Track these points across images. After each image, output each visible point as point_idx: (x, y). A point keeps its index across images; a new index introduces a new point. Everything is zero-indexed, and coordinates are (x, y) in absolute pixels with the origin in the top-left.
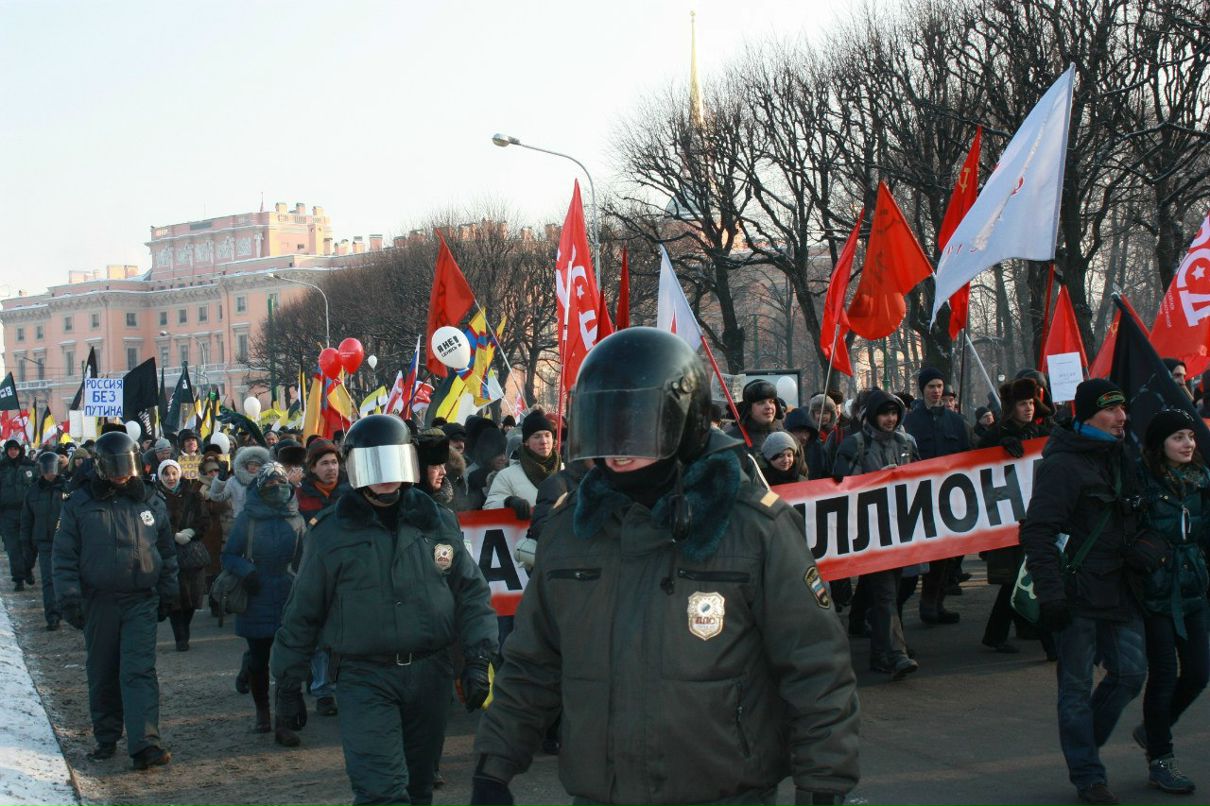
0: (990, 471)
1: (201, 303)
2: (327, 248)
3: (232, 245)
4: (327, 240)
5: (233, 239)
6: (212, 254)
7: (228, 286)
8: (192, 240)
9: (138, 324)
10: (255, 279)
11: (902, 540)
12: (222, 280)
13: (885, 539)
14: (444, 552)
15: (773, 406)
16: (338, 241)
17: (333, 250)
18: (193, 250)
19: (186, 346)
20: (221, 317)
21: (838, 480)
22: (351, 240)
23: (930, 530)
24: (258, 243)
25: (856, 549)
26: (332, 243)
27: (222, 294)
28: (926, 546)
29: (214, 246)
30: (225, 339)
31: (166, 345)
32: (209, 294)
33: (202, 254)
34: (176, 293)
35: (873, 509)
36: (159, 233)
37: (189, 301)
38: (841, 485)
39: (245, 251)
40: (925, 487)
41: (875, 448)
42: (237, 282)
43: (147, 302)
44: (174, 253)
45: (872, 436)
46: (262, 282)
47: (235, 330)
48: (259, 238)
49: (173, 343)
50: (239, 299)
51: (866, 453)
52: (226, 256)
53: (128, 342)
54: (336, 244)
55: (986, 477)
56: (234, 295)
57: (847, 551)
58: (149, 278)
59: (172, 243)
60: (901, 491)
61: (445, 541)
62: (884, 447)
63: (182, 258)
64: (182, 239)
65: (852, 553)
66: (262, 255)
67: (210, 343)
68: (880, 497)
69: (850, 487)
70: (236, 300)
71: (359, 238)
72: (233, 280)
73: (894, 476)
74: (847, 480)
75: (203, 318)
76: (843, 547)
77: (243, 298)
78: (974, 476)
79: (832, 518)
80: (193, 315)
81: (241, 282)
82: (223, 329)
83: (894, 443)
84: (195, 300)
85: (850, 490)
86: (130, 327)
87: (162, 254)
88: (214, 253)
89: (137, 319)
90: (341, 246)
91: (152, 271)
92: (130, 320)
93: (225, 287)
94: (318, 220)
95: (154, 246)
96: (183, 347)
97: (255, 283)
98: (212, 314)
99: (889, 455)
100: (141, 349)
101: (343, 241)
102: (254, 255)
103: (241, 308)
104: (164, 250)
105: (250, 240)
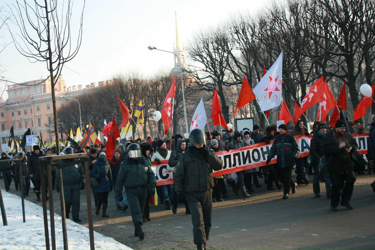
0: (262, 148)
1: (25, 109)
2: (65, 89)
3: (34, 90)
4: (64, 87)
5: (34, 88)
6: (28, 93)
7: (34, 103)
8: (21, 89)
9: (5, 116)
10: (42, 100)
11: (244, 164)
12: (32, 101)
13: (240, 164)
14: (146, 168)
15: (220, 137)
16: (68, 87)
17: (66, 90)
18: (22, 92)
19: (21, 122)
20: (32, 112)
21: (228, 151)
22: (72, 87)
23: (250, 162)
24: (43, 89)
25: (233, 166)
26: (66, 88)
27: (32, 105)
28: (249, 165)
29: (28, 90)
30: (33, 120)
31: (14, 122)
32: (28, 106)
33: (25, 93)
34: (17, 106)
35: (237, 157)
36: (10, 87)
37: (21, 108)
38: (229, 152)
39: (39, 91)
40: (248, 152)
41: (236, 145)
42: (36, 101)
43: (7, 109)
44: (15, 93)
45: (235, 142)
46: (45, 101)
47: (36, 116)
48: (43, 87)
49: (16, 122)
50: (37, 107)
51: (234, 146)
52: (32, 93)
53: (2, 122)
54: (68, 88)
55: (262, 149)
56: (36, 105)
57: (231, 167)
58: (8, 101)
59: (15, 90)
60: (243, 153)
61: (146, 166)
62: (238, 144)
63: (18, 94)
64: (18, 89)
65: (232, 167)
66: (44, 93)
67: (28, 121)
68: (238, 154)
69: (231, 152)
70: (36, 107)
71: (74, 86)
72: (35, 101)
73: (241, 150)
74: (230, 151)
75: (26, 113)
76: (230, 166)
77: (39, 106)
78: (259, 149)
79: (227, 159)
80: (22, 113)
81: (38, 101)
82: (32, 117)
83: (240, 143)
84: (23, 108)
85: (231, 153)
86: (2, 117)
87: (11, 94)
88: (29, 93)
89: (4, 114)
90: (69, 89)
91: (8, 99)
92: (2, 115)
93: (33, 103)
94: (61, 81)
95: (9, 91)
96: (19, 123)
97: (42, 101)
98: (29, 112)
99: (240, 146)
100: (6, 124)
101: (70, 87)
102: (41, 93)
103: (38, 110)
104: (12, 92)
105: (40, 88)
